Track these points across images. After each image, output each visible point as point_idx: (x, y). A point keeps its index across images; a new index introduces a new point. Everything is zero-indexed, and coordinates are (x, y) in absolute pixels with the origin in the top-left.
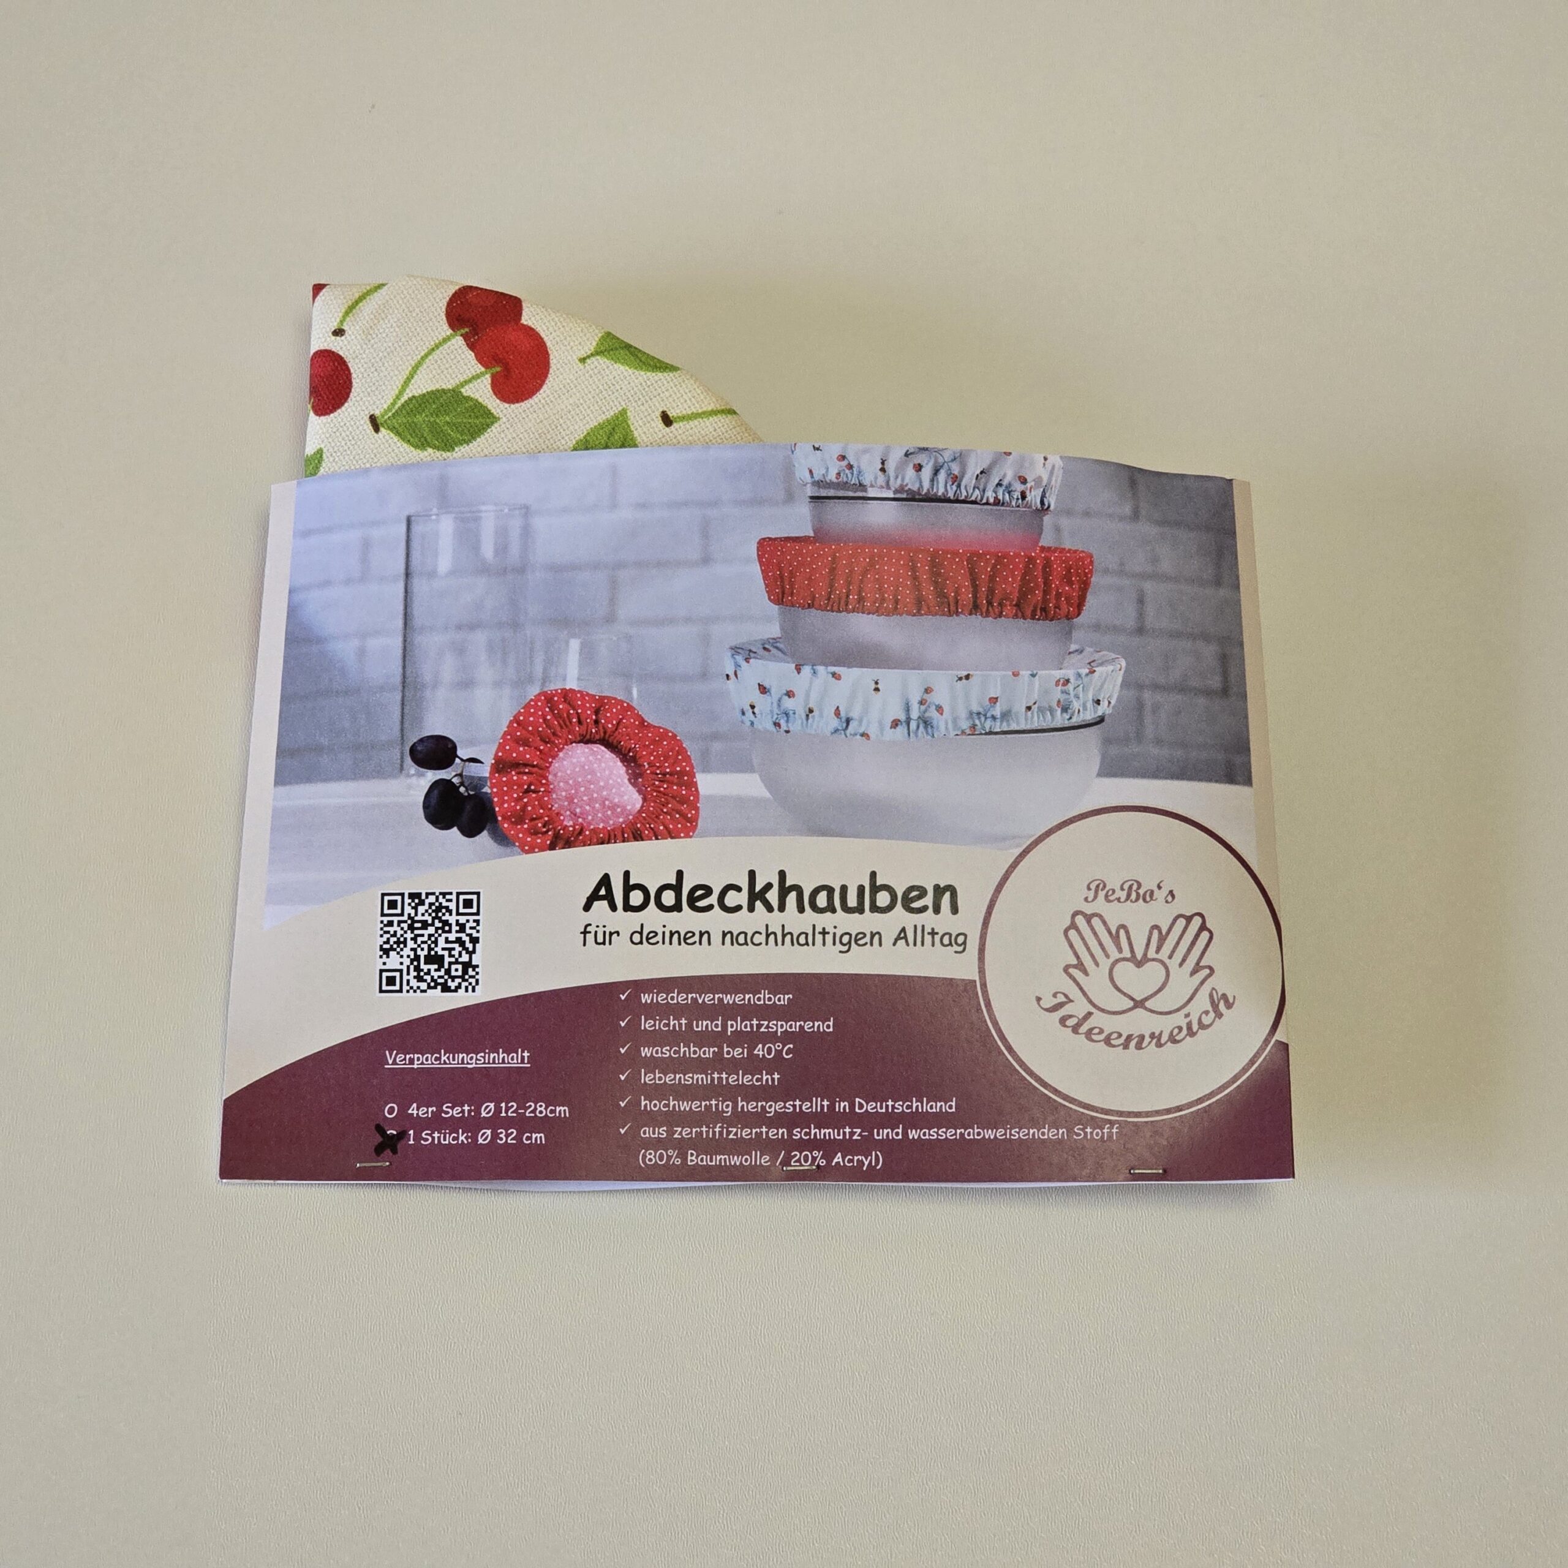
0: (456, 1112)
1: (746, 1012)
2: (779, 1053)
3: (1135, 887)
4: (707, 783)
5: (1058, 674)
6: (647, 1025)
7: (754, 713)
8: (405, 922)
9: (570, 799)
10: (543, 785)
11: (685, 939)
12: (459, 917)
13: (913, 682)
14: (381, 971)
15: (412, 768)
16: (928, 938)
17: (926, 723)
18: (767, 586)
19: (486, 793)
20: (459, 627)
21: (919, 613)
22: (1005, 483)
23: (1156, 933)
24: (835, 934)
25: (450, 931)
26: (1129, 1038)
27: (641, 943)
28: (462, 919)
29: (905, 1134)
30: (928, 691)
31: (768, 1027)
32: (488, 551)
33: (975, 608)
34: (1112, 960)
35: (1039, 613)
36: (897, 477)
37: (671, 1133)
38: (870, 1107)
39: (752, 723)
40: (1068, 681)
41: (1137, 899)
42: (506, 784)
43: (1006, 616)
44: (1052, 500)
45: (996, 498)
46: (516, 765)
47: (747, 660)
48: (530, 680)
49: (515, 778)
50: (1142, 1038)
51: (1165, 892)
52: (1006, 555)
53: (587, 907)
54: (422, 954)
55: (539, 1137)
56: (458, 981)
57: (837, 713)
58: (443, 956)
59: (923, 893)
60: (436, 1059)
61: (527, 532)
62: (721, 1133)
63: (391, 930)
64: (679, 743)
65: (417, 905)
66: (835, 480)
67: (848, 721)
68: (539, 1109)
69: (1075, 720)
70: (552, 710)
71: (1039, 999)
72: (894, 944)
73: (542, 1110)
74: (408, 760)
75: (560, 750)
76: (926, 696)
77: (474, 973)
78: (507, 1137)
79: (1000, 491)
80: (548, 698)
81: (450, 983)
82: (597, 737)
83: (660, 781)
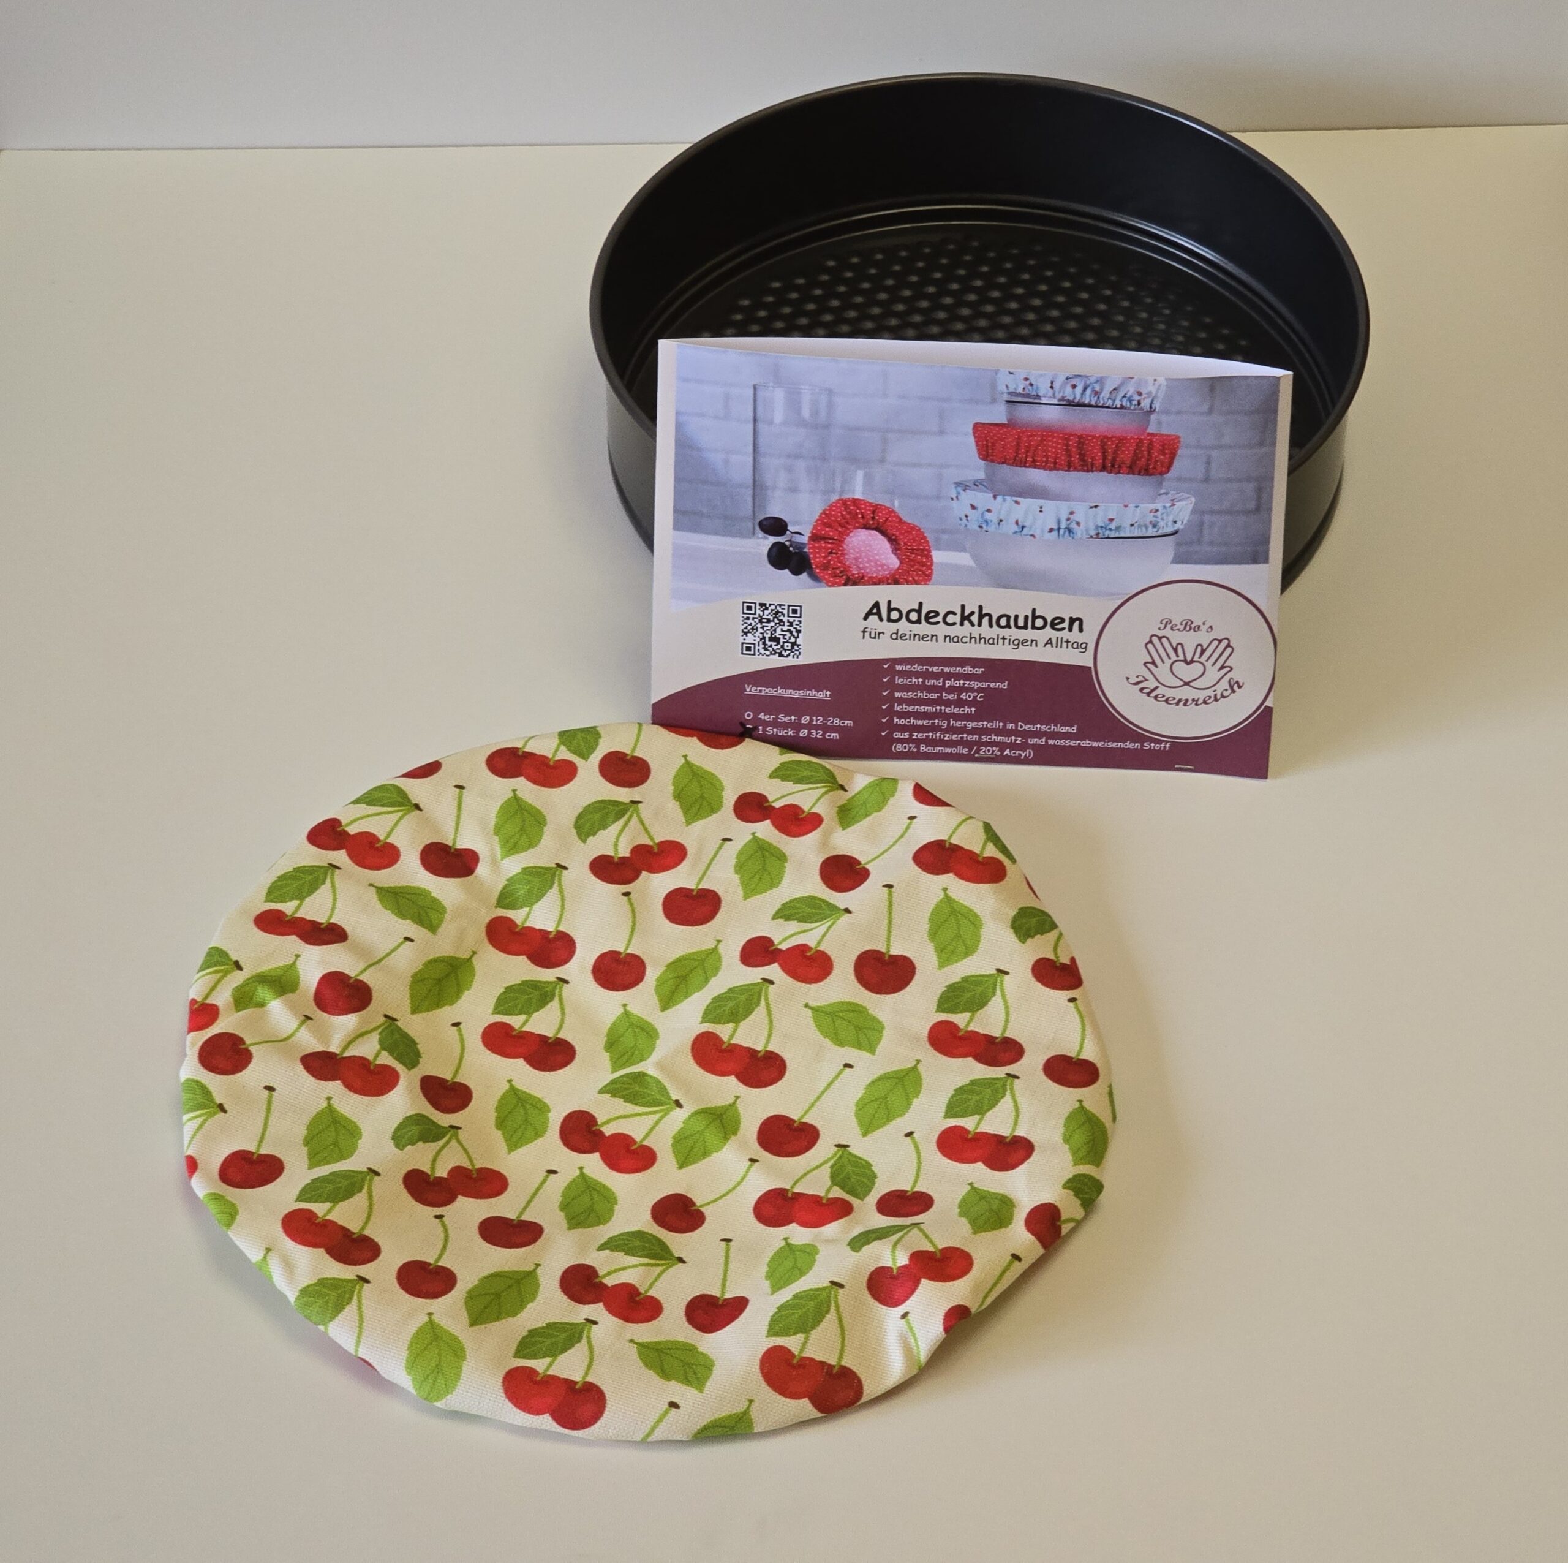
0: (787, 719)
1: (957, 676)
2: (975, 698)
3: (1189, 623)
4: (938, 557)
5: (1152, 506)
6: (899, 681)
7: (967, 520)
8: (756, 618)
9: (856, 559)
10: (839, 550)
11: (923, 638)
12: (789, 619)
13: (1063, 508)
14: (743, 643)
15: (761, 534)
16: (1064, 645)
17: (1070, 530)
18: (978, 450)
19: (806, 552)
20: (789, 456)
21: (1069, 470)
22: (1128, 396)
23: (1199, 648)
24: (1010, 640)
25: (784, 625)
26: (1180, 701)
27: (897, 639)
28: (791, 620)
29: (1046, 742)
30: (1072, 513)
31: (969, 684)
32: (806, 413)
33: (1104, 468)
34: (1171, 661)
35: (1143, 471)
36: (1060, 392)
37: (911, 735)
38: (1027, 727)
39: (966, 526)
40: (1157, 510)
41: (1190, 630)
42: (818, 548)
43: (1123, 473)
44: (1157, 405)
45: (1121, 405)
46: (824, 538)
47: (964, 490)
48: (833, 491)
49: (823, 545)
50: (1187, 701)
51: (1207, 626)
52: (1126, 438)
53: (866, 618)
54: (767, 636)
55: (835, 736)
56: (788, 652)
57: (1017, 523)
58: (779, 639)
59: (1063, 620)
60: (776, 691)
61: (830, 405)
62: (940, 736)
63: (749, 622)
64: (923, 533)
65: (764, 610)
66: (1021, 392)
67: (1023, 527)
68: (835, 721)
69: (1160, 532)
70: (845, 509)
71: (1128, 679)
72: (1045, 646)
73: (837, 721)
74: (758, 529)
75: (851, 532)
76: (1070, 516)
77: (797, 649)
78: (817, 734)
79: (1125, 400)
80: (844, 503)
81: (783, 652)
82: (873, 526)
83: (911, 553)
